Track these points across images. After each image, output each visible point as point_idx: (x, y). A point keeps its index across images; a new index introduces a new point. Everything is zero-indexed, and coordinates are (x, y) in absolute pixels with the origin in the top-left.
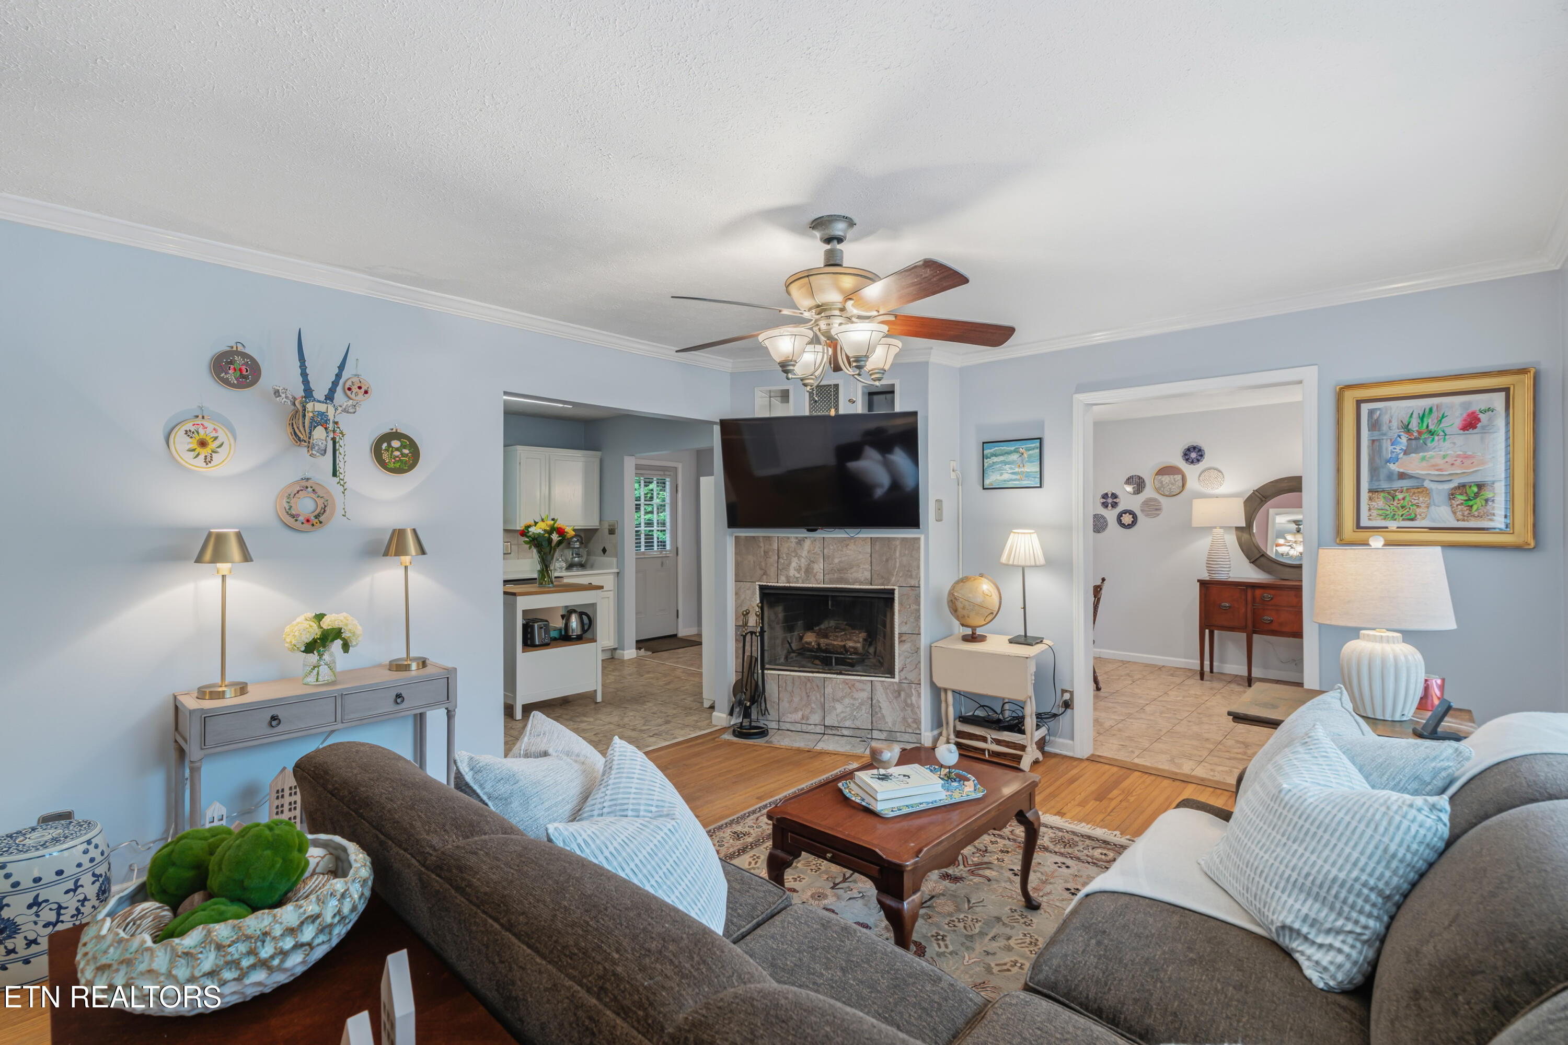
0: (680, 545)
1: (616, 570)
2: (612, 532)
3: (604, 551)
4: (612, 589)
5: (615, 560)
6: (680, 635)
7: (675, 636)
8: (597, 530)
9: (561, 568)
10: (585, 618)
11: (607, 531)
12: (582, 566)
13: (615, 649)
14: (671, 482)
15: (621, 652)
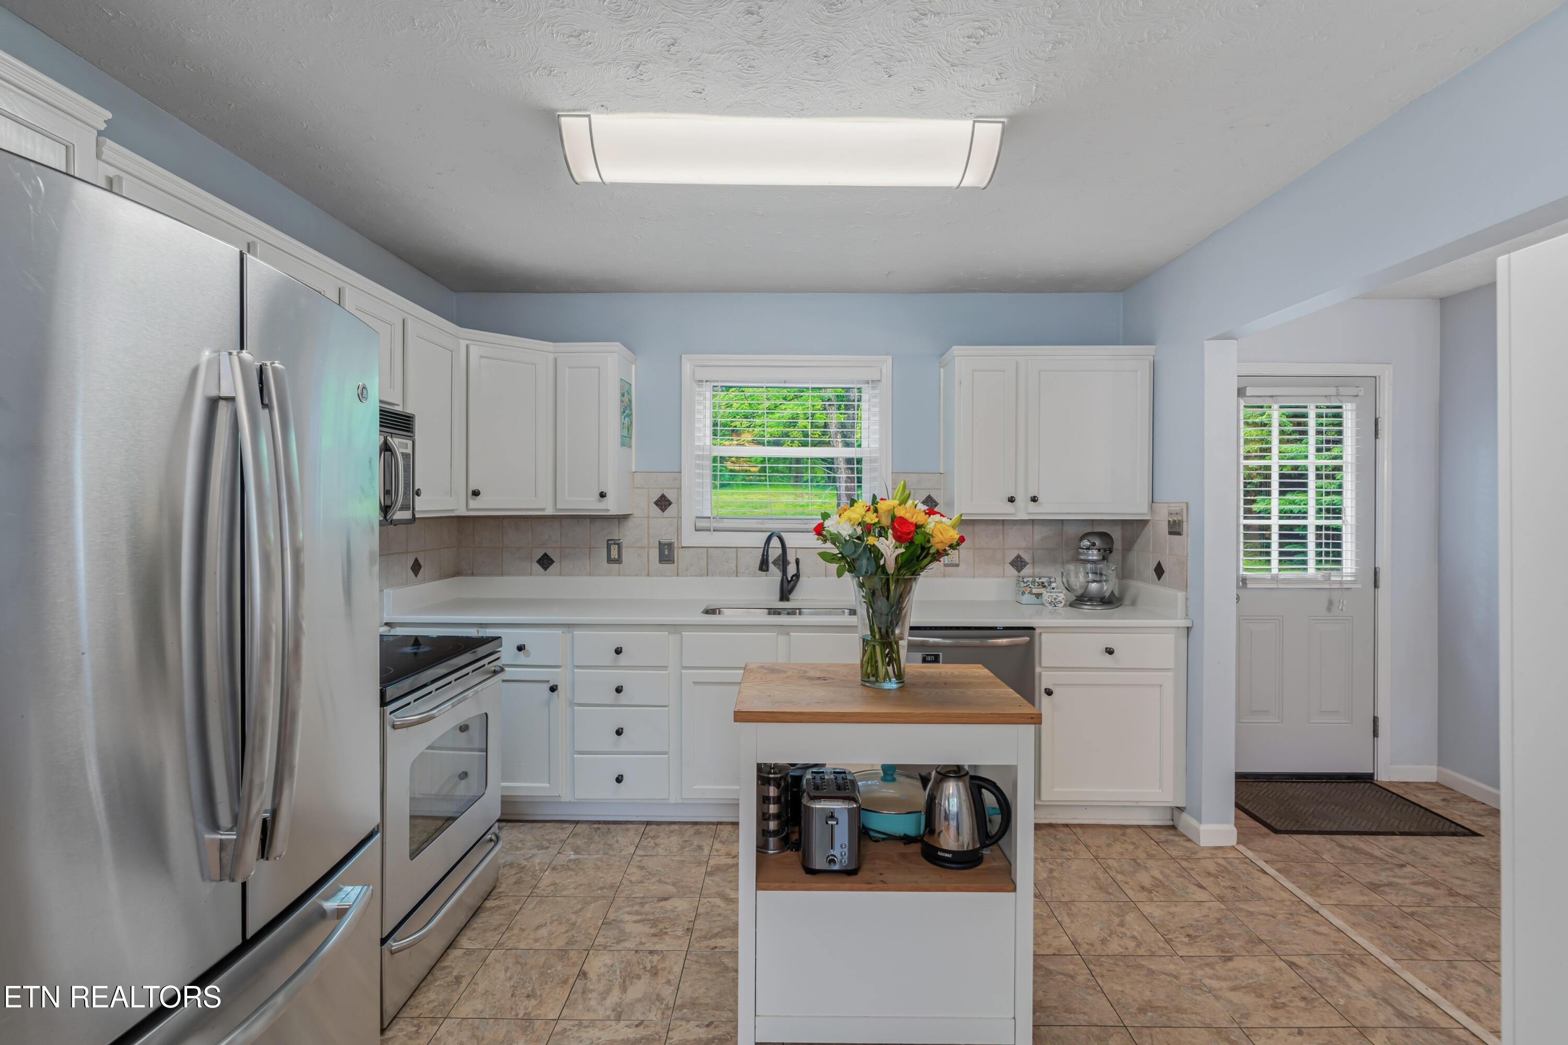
0: (1384, 564)
1: (1184, 623)
2: (1175, 529)
3: (1159, 571)
4: (1171, 666)
5: (1181, 595)
6: (1382, 777)
7: (1367, 778)
8: (1144, 523)
9: (1054, 604)
10: (989, 798)
11: (1165, 528)
12: (1109, 601)
13: (1181, 809)
14: (1359, 412)
15: (1193, 822)
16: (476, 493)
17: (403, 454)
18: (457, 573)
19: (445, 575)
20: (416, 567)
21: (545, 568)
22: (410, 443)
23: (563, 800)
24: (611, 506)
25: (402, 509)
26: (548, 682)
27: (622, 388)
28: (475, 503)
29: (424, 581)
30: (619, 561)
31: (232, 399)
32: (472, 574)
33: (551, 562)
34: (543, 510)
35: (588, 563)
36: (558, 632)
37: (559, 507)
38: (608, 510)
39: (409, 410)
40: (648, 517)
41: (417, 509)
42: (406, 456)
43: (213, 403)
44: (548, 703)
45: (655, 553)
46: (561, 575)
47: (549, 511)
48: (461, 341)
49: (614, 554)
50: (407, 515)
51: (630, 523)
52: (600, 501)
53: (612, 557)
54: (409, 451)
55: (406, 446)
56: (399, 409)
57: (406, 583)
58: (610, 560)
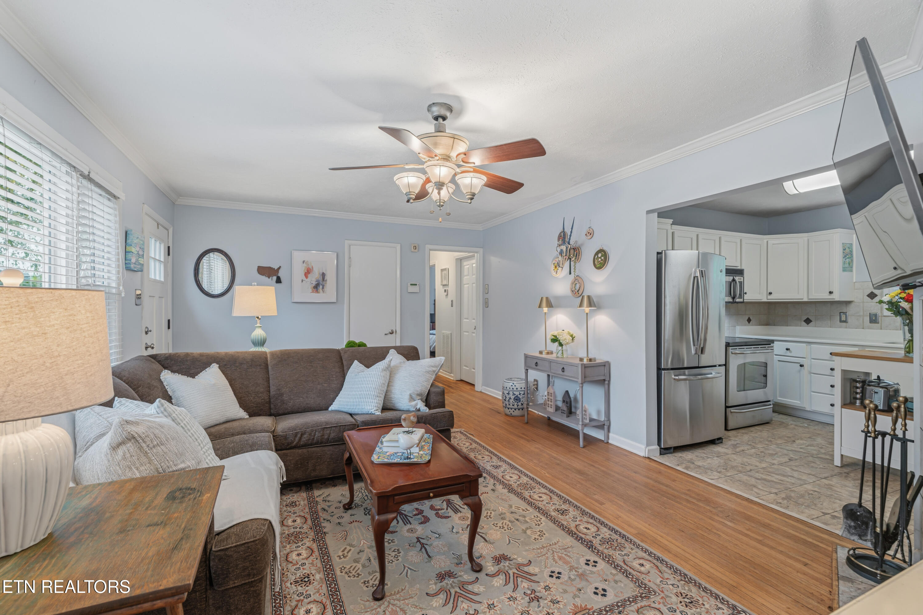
16: (770, 293)
17: (739, 282)
18: (767, 324)
19: (761, 324)
20: (749, 320)
21: (808, 324)
22: (742, 278)
23: (806, 409)
24: (836, 297)
25: (739, 298)
26: (799, 363)
27: (843, 247)
28: (769, 297)
29: (752, 325)
30: (845, 321)
31: (697, 277)
32: (774, 325)
33: (811, 321)
34: (802, 299)
35: (829, 322)
36: (804, 345)
37: (810, 297)
38: (834, 299)
39: (743, 268)
40: (863, 302)
41: (745, 298)
42: (740, 283)
43: (694, 278)
44: (800, 371)
45: (867, 319)
46: (815, 327)
47: (805, 300)
48: (765, 240)
49: (843, 318)
50: (741, 300)
51: (852, 305)
52: (829, 295)
53: (842, 320)
54: (742, 280)
55: (741, 279)
56: (739, 268)
57: (745, 325)
58: (841, 321)
